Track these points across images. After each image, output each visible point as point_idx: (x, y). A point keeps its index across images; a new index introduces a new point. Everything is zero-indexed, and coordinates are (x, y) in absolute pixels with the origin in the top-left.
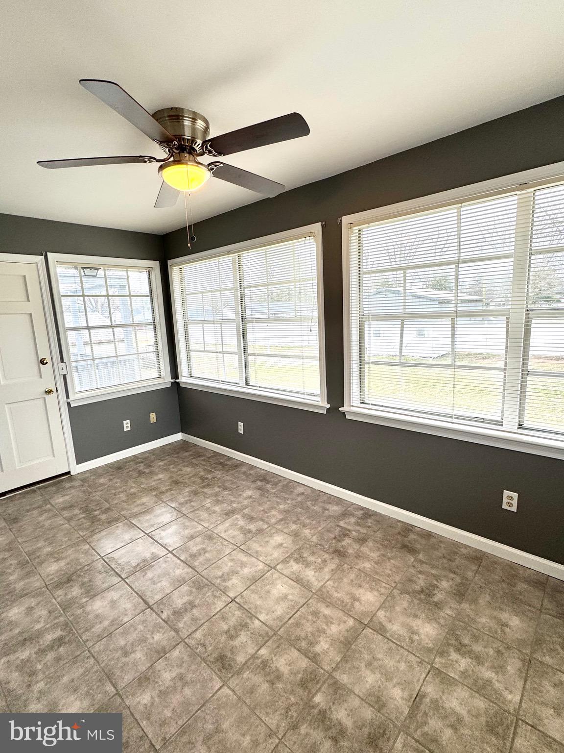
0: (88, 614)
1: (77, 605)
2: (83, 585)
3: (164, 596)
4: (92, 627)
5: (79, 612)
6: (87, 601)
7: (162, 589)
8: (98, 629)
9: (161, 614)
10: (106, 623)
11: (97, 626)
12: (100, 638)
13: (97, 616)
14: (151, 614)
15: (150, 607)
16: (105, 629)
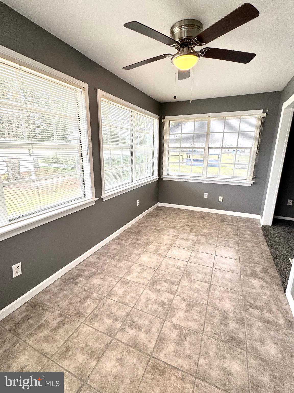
0: (234, 306)
1: (237, 316)
2: (226, 326)
3: (202, 282)
4: (236, 299)
5: (237, 311)
6: (230, 312)
7: (200, 285)
8: (234, 296)
9: (210, 279)
10: (230, 294)
11: (234, 297)
12: (236, 292)
13: (231, 301)
14: (213, 282)
15: (211, 284)
16: (232, 293)
